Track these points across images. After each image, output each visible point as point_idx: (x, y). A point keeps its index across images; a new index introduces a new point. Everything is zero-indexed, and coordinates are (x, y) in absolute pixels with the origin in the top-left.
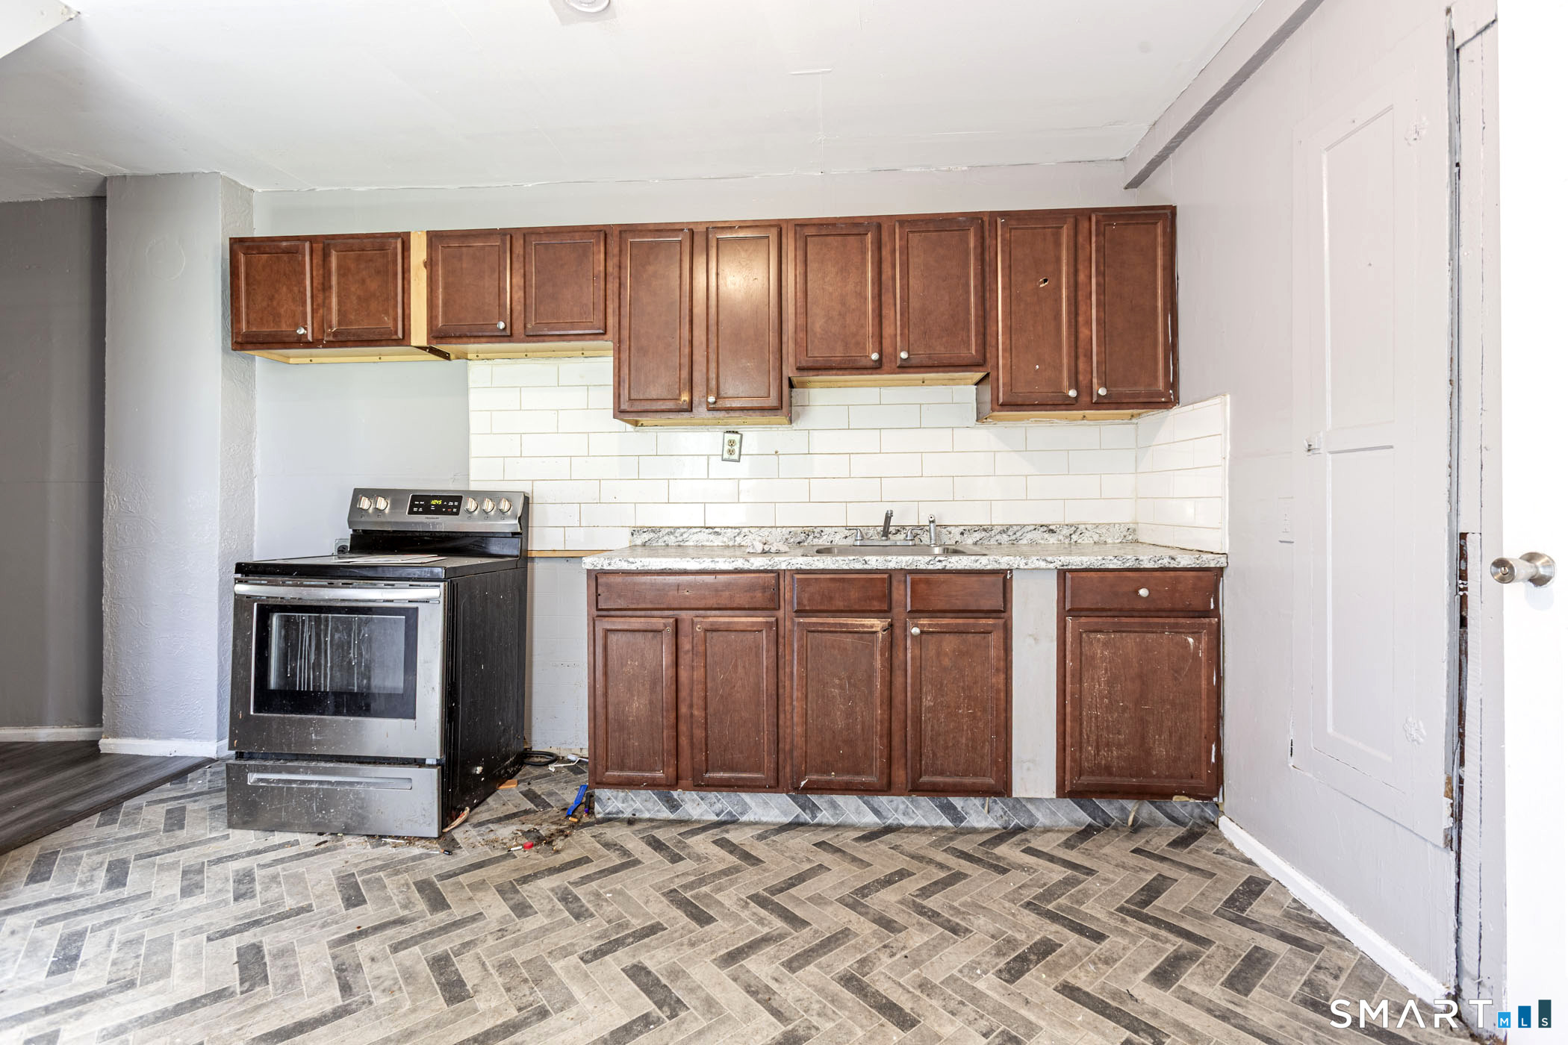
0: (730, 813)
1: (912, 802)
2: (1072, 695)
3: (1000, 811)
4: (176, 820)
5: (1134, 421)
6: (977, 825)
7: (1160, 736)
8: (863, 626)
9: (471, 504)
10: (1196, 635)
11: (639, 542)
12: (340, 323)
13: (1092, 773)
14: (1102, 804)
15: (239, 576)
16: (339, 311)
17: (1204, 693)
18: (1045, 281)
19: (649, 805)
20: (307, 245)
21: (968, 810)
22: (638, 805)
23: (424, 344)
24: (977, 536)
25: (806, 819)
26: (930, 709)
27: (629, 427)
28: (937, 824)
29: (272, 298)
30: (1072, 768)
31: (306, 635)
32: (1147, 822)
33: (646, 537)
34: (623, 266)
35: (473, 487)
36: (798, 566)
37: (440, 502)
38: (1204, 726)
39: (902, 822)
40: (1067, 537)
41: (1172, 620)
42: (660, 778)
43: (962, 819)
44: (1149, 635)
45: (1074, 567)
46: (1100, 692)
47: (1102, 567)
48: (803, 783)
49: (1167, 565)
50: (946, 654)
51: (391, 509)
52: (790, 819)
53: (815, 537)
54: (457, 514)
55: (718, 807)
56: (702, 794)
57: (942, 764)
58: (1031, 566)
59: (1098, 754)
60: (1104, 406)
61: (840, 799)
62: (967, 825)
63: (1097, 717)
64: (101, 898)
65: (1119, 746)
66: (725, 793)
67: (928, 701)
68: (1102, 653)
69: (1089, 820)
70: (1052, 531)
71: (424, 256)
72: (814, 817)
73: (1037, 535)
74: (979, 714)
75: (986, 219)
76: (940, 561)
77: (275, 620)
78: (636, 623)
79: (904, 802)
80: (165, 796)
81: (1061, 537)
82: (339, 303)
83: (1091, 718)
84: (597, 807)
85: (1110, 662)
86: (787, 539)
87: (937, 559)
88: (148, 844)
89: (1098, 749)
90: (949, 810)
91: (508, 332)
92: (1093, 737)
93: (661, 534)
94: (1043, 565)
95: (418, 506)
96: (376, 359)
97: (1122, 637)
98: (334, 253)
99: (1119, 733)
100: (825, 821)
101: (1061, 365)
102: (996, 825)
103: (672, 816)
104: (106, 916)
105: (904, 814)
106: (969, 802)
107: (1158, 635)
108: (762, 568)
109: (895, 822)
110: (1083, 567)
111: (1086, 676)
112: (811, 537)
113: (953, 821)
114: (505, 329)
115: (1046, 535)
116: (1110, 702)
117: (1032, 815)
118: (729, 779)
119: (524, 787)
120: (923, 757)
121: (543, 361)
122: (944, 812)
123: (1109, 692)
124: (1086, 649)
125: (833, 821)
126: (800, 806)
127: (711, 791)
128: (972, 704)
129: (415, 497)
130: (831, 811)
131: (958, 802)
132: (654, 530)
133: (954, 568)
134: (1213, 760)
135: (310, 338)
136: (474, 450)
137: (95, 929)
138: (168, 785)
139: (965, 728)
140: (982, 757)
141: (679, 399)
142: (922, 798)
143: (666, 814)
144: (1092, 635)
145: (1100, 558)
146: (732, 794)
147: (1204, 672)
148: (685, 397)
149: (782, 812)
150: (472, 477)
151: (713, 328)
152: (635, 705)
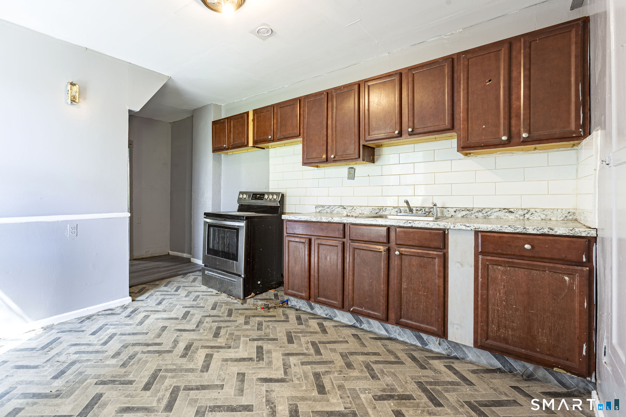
0: (330, 315)
1: (402, 330)
2: (482, 296)
3: (446, 346)
4: (194, 280)
5: (575, 148)
6: (433, 349)
7: (543, 330)
8: (376, 248)
9: (266, 197)
10: (571, 276)
11: (318, 211)
12: (233, 142)
13: (495, 340)
14: (511, 361)
15: (205, 216)
16: (233, 138)
17: (577, 312)
18: (490, 81)
19: (304, 306)
20: (226, 120)
21: (429, 341)
22: (301, 305)
23: (252, 146)
24: (464, 213)
25: (358, 326)
26: (406, 289)
27: (316, 168)
28: (414, 343)
29: (219, 137)
30: (481, 334)
31: (217, 234)
32: (540, 379)
33: (320, 209)
34: (305, 110)
35: (271, 191)
36: (351, 222)
37: (259, 196)
38: (578, 331)
39: (398, 338)
40: (521, 216)
41: (551, 265)
42: (303, 296)
43: (426, 345)
44: (534, 271)
45: (482, 230)
46: (500, 297)
47: (500, 231)
48: (352, 309)
49: (547, 233)
50: (413, 265)
51: (248, 198)
52: (352, 324)
53: (383, 211)
54: (263, 200)
55: (326, 312)
56: (321, 306)
57: (411, 316)
58: (456, 228)
59: (499, 331)
60: (530, 143)
61: (371, 321)
62: (429, 348)
63: (498, 311)
64: (172, 293)
65: (513, 329)
66: (329, 308)
67: (404, 286)
68: (502, 277)
69: (500, 366)
70: (511, 212)
71: (252, 118)
72: (361, 325)
73: (501, 214)
74: (430, 296)
75: (455, 57)
76: (410, 223)
77: (212, 229)
78: (297, 240)
79: (399, 329)
80: (196, 274)
81: (517, 215)
82: (233, 136)
83: (495, 310)
84: (289, 303)
85: (507, 282)
86: (371, 212)
87: (409, 222)
88: (186, 284)
89: (499, 327)
90: (420, 339)
91: (272, 139)
92: (496, 321)
93: (325, 208)
94: (464, 228)
95: (254, 197)
96: (247, 151)
97: (515, 270)
98: (232, 121)
99: (513, 322)
100: (365, 328)
101: (499, 123)
102: (444, 353)
103: (311, 312)
104: (170, 297)
105: (399, 335)
106: (430, 337)
107: (542, 273)
108: (337, 222)
109: (395, 337)
110: (488, 230)
111: (491, 288)
112: (381, 211)
113: (421, 344)
114: (271, 138)
115: (507, 214)
116: (507, 304)
117: (466, 354)
118: (325, 301)
119: (276, 292)
120: (402, 310)
121: (290, 146)
122: (418, 339)
123: (506, 299)
124: (491, 273)
125: (368, 329)
126: (356, 320)
127: (324, 306)
128: (426, 290)
129: (253, 194)
130: (368, 325)
131: (425, 336)
132: (323, 206)
133: (416, 226)
134: (584, 353)
135: (227, 147)
136: (271, 179)
137: (168, 299)
138: (198, 272)
139: (423, 301)
140: (431, 317)
141: (322, 157)
142: (407, 330)
143: (309, 310)
144: (495, 267)
145: (499, 226)
146: (331, 309)
147: (577, 299)
148: (324, 156)
149: (349, 320)
150: (270, 187)
151: (334, 129)
152: (297, 268)
